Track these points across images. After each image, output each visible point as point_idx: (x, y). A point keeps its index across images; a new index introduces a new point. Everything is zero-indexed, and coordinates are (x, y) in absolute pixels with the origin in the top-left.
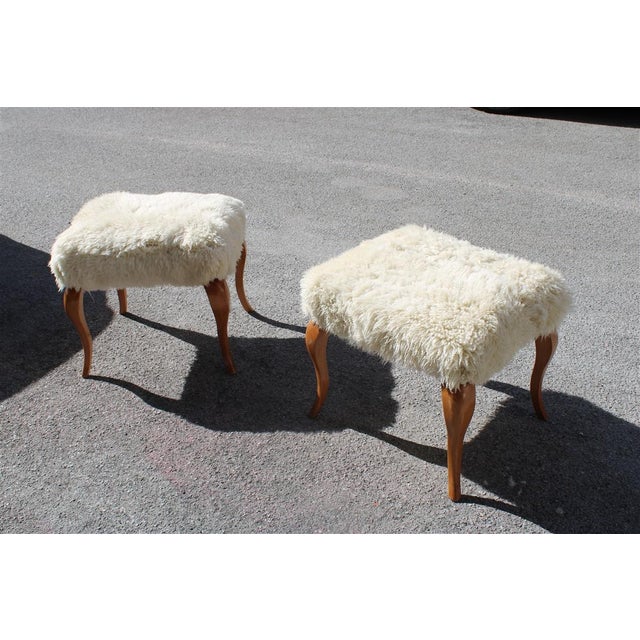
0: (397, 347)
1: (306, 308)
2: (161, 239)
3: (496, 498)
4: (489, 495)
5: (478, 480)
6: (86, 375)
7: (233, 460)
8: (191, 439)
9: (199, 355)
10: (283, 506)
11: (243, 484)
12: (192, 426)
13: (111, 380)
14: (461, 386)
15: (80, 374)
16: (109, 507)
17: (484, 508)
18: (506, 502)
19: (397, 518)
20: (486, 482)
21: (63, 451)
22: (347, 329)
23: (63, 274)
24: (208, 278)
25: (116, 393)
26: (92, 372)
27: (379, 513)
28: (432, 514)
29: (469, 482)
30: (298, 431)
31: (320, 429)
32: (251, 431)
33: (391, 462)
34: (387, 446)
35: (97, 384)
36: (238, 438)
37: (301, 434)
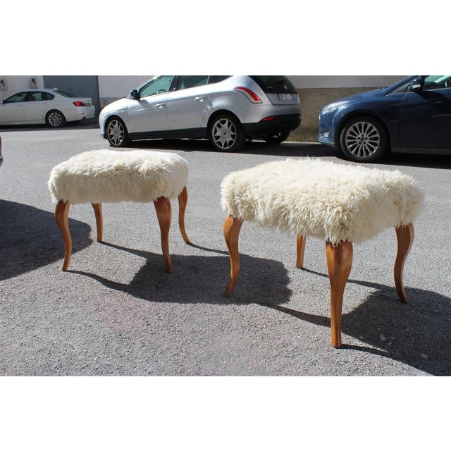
0: (292, 216)
1: (224, 203)
2: (126, 166)
3: (370, 347)
4: (364, 345)
5: (356, 336)
6: (64, 269)
7: (162, 318)
8: (132, 305)
9: (148, 263)
10: (197, 346)
11: (167, 332)
12: (134, 298)
13: (82, 273)
14: (341, 241)
15: (60, 269)
16: (60, 341)
17: (361, 352)
18: (379, 349)
19: (289, 357)
20: (362, 337)
21: (36, 308)
22: (254, 212)
23: (56, 189)
24: (157, 195)
25: (84, 280)
26: (69, 269)
27: (274, 353)
28: (317, 355)
29: (348, 337)
30: (215, 304)
31: (231, 303)
32: (178, 302)
33: (285, 323)
34: (283, 314)
35: (71, 274)
36: (168, 306)
37: (217, 305)
